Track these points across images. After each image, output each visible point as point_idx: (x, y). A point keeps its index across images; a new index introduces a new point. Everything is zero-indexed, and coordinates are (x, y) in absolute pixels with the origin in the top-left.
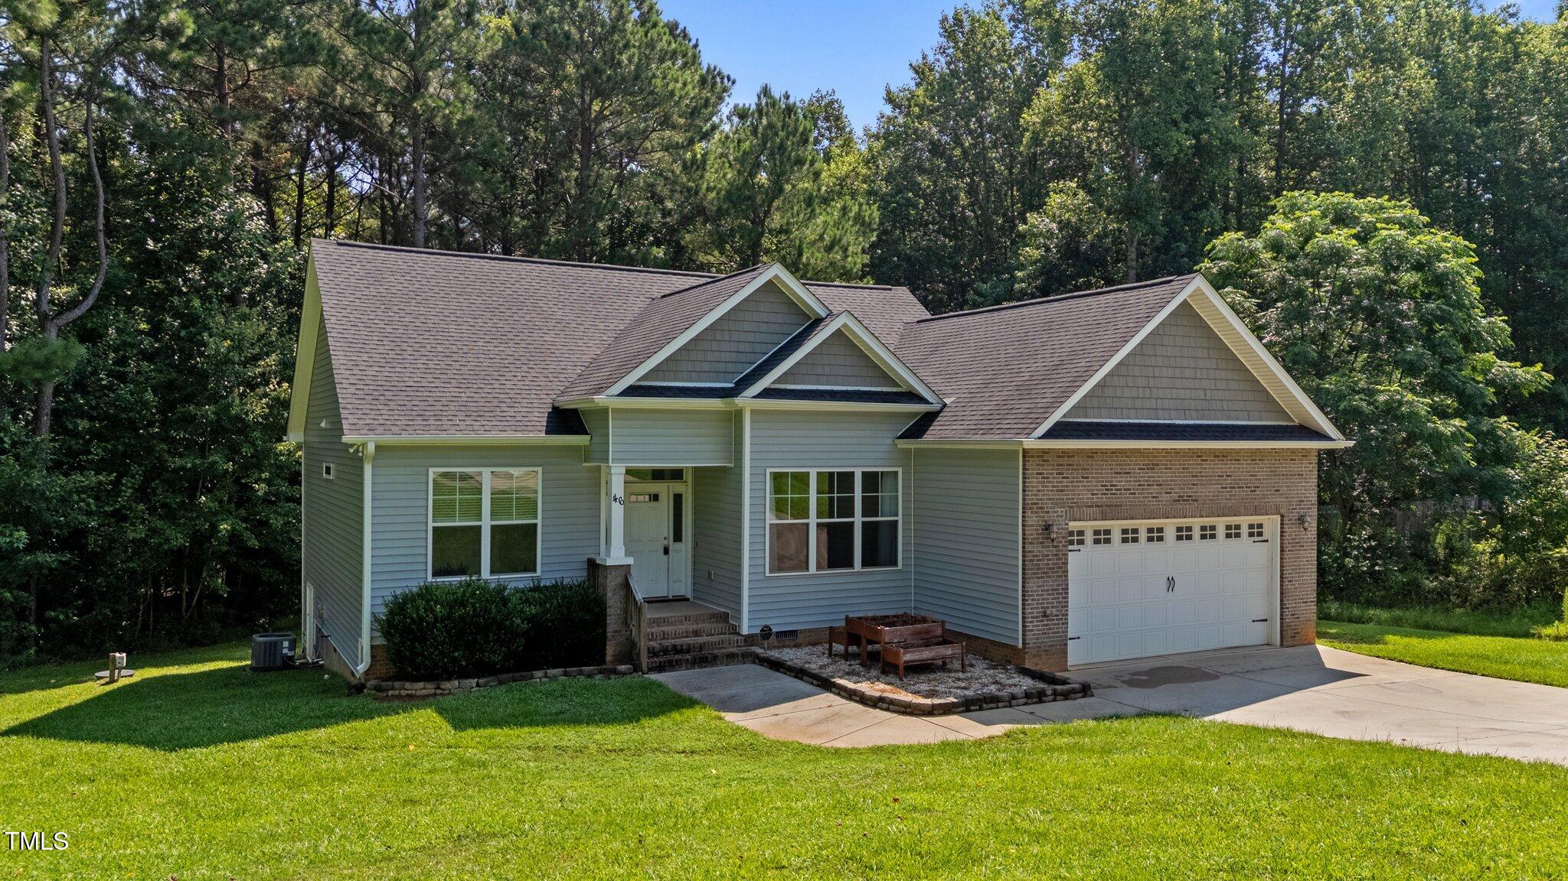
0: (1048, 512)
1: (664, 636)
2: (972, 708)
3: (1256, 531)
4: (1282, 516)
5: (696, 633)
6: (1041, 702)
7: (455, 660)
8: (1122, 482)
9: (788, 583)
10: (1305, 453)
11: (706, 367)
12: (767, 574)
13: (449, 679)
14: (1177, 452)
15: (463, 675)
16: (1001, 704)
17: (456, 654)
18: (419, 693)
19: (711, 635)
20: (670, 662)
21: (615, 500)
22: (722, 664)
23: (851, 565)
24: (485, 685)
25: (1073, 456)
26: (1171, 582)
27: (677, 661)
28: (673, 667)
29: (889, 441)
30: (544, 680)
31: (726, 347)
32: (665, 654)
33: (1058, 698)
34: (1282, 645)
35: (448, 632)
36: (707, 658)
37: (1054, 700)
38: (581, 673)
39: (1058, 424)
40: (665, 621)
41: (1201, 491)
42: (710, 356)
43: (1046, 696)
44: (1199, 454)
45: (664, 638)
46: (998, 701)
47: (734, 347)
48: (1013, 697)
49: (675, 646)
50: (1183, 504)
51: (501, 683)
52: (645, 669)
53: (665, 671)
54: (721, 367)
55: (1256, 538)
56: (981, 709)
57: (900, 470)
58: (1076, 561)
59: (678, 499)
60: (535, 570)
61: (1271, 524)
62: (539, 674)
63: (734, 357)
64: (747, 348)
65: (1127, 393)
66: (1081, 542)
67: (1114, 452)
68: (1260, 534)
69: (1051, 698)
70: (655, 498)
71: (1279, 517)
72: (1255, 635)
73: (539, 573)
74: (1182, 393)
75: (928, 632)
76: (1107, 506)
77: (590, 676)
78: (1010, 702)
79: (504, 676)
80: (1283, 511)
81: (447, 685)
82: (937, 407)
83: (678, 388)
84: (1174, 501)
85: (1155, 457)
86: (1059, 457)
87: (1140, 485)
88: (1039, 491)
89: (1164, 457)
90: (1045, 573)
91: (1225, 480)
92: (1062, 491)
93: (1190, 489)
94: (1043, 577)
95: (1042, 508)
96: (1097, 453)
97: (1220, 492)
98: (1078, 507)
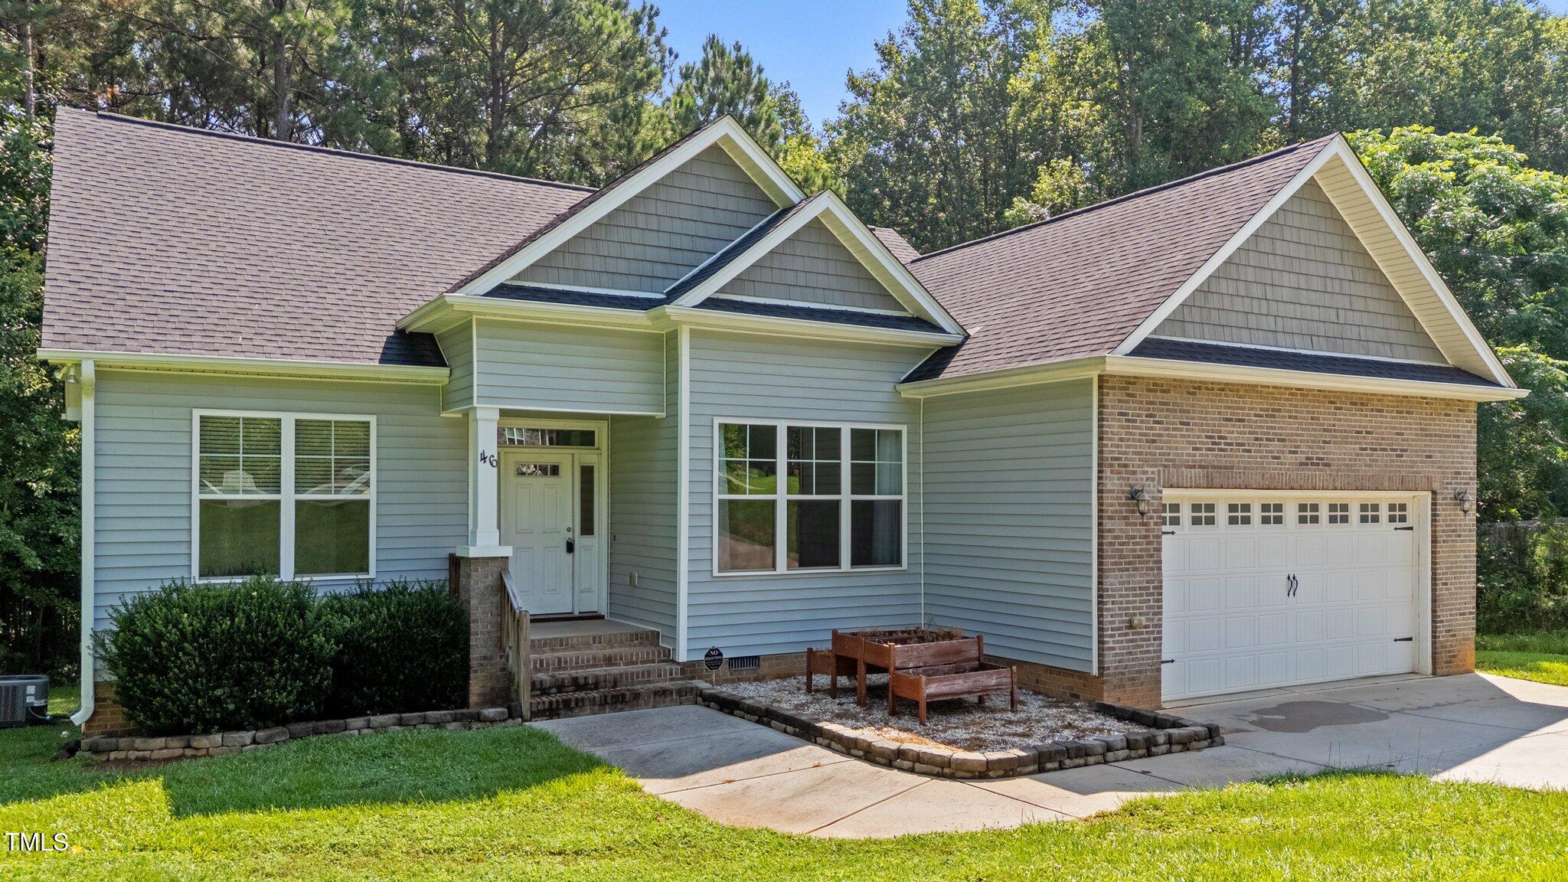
0: (1134, 473)
1: (560, 664)
2: (1049, 766)
3: (1398, 514)
4: (1434, 493)
5: (609, 661)
6: (1150, 754)
7: (216, 702)
8: (1233, 433)
9: (746, 586)
10: (1461, 405)
11: (623, 266)
12: (716, 573)
13: (206, 732)
14: (1303, 393)
15: (230, 724)
16: (1091, 759)
17: (218, 692)
18: (156, 755)
19: (633, 663)
20: (567, 703)
21: (484, 459)
22: (647, 705)
23: (835, 562)
24: (268, 739)
25: (1168, 391)
26: (1292, 580)
27: (577, 700)
28: (571, 710)
29: (890, 387)
30: (365, 731)
31: (652, 238)
32: (559, 691)
33: (1175, 748)
34: (1434, 673)
35: (203, 656)
36: (624, 696)
37: (1169, 752)
38: (425, 721)
39: (1146, 341)
40: (562, 643)
41: (1335, 452)
42: (629, 251)
43: (1156, 745)
44: (1332, 398)
45: (559, 668)
46: (1087, 755)
47: (664, 239)
48: (1109, 748)
49: (575, 680)
50: (1313, 469)
51: (293, 737)
52: (526, 713)
53: (558, 716)
54: (647, 269)
55: (1398, 525)
56: (1061, 768)
57: (904, 429)
58: (1173, 547)
59: (587, 473)
60: (366, 570)
61: (1418, 503)
62: (359, 722)
63: (664, 255)
64: (686, 243)
65: (1239, 305)
66: (1175, 521)
68: (1403, 519)
69: (1164, 748)
70: (555, 470)
71: (1429, 494)
72: (1399, 659)
73: (372, 574)
74: (1309, 313)
75: (958, 652)
76: (1214, 467)
77: (439, 724)
78: (1104, 755)
79: (298, 727)
80: (1436, 486)
81: (202, 742)
82: (954, 338)
83: (580, 294)
84: (1301, 464)
85: (1276, 399)
86: (1149, 390)
87: (1256, 439)
88: (1121, 440)
89: (1287, 400)
90: (1130, 563)
91: (1365, 438)
92: (1154, 441)
93: (1321, 448)
94: (1127, 570)
95: (1126, 466)
96: (1199, 388)
97: (1357, 455)
98: (1174, 466)
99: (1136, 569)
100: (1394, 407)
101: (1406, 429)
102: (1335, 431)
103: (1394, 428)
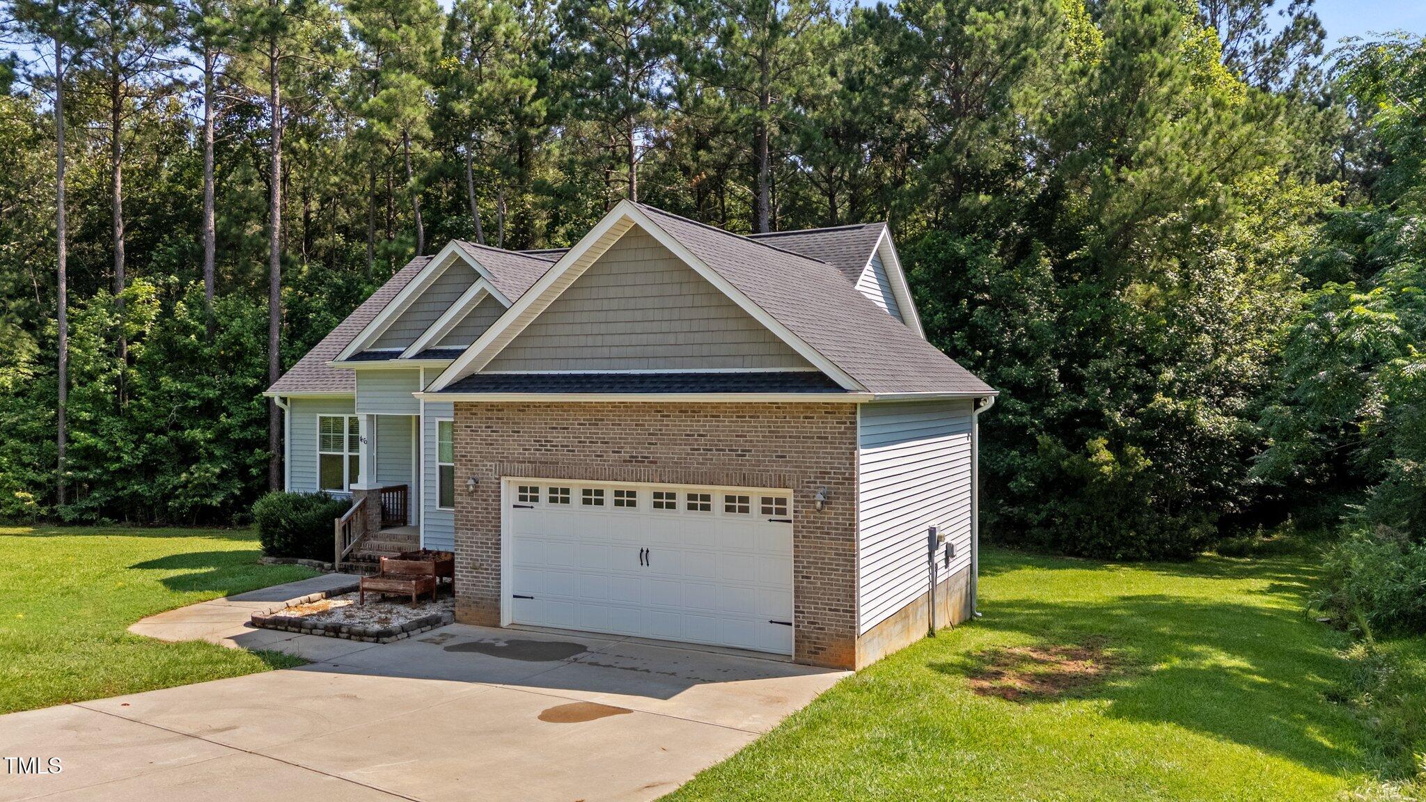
0: (477, 465)
3: (773, 508)
4: (794, 491)
5: (400, 549)
6: (338, 637)
8: (559, 438)
9: (450, 517)
12: (437, 508)
14: (627, 406)
16: (303, 630)
20: (351, 567)
21: (362, 440)
25: (502, 410)
26: (644, 555)
27: (356, 567)
32: (356, 560)
34: (795, 660)
37: (349, 638)
40: (394, 537)
41: (660, 452)
44: (658, 408)
49: (370, 556)
50: (638, 465)
52: (337, 568)
55: (774, 516)
58: (510, 519)
66: (535, 499)
67: (549, 406)
76: (540, 462)
80: (796, 483)
84: (625, 461)
85: (598, 411)
86: (488, 410)
87: (580, 442)
88: (467, 444)
89: (611, 411)
90: (474, 525)
91: (696, 440)
92: (492, 444)
93: (646, 448)
94: (472, 529)
95: (471, 461)
96: (528, 406)
97: (688, 454)
98: (508, 461)
99: (479, 530)
100: (733, 412)
101: (748, 432)
102: (661, 435)
103: (734, 431)
